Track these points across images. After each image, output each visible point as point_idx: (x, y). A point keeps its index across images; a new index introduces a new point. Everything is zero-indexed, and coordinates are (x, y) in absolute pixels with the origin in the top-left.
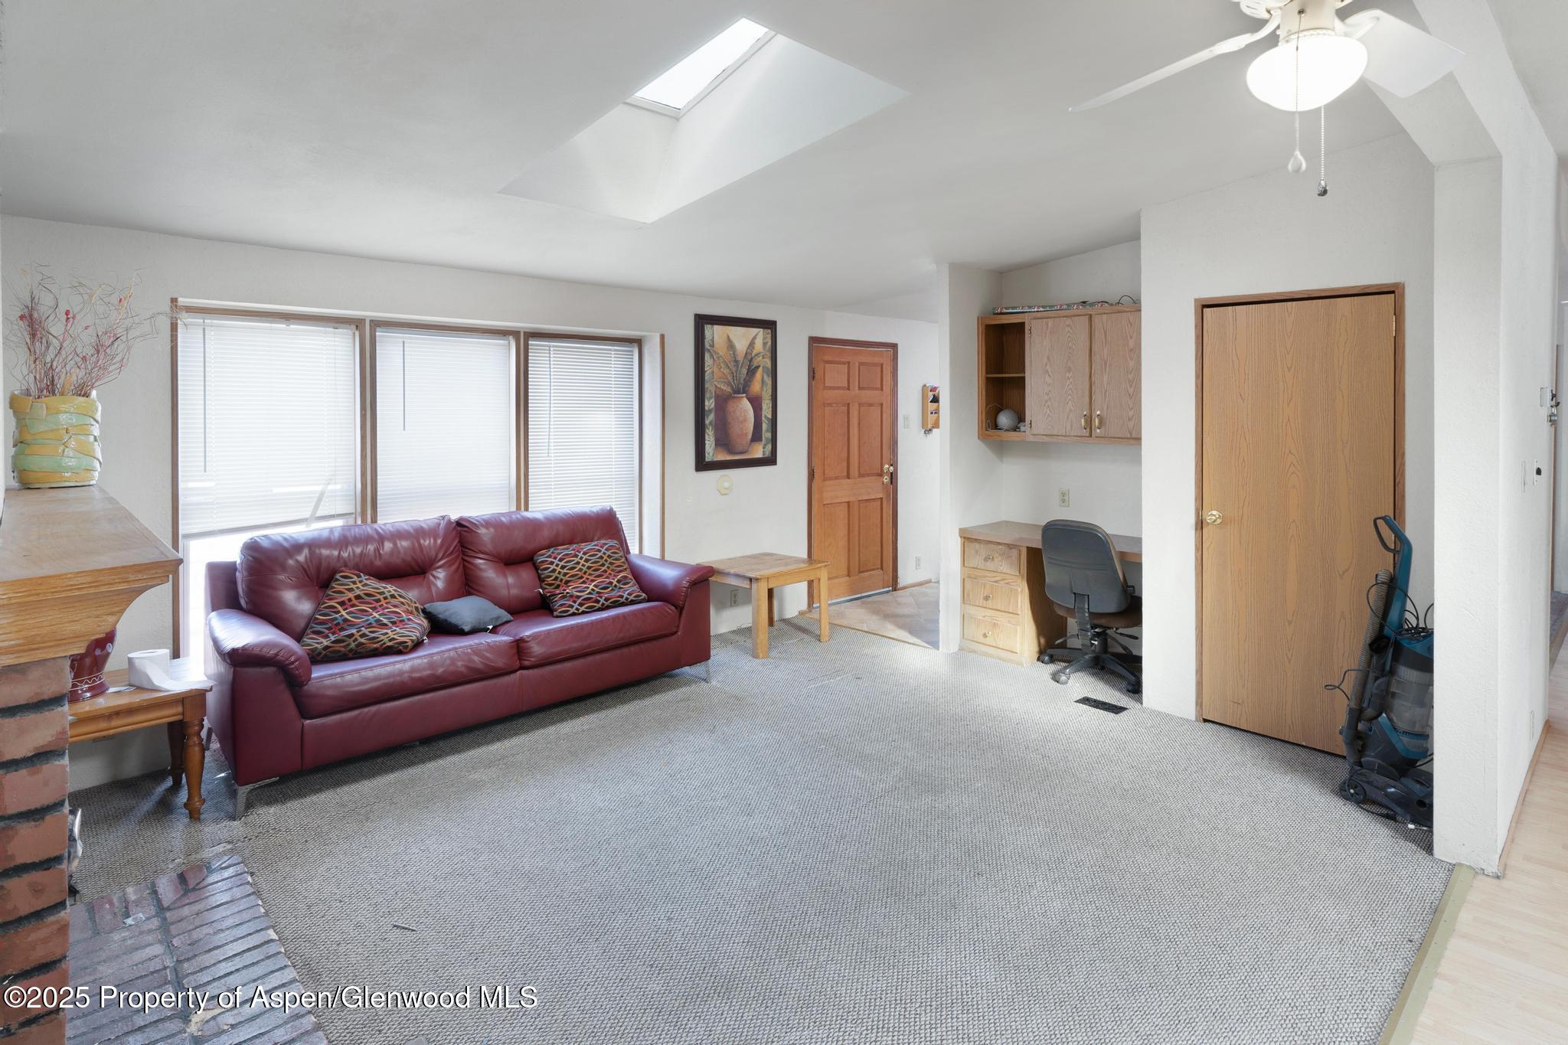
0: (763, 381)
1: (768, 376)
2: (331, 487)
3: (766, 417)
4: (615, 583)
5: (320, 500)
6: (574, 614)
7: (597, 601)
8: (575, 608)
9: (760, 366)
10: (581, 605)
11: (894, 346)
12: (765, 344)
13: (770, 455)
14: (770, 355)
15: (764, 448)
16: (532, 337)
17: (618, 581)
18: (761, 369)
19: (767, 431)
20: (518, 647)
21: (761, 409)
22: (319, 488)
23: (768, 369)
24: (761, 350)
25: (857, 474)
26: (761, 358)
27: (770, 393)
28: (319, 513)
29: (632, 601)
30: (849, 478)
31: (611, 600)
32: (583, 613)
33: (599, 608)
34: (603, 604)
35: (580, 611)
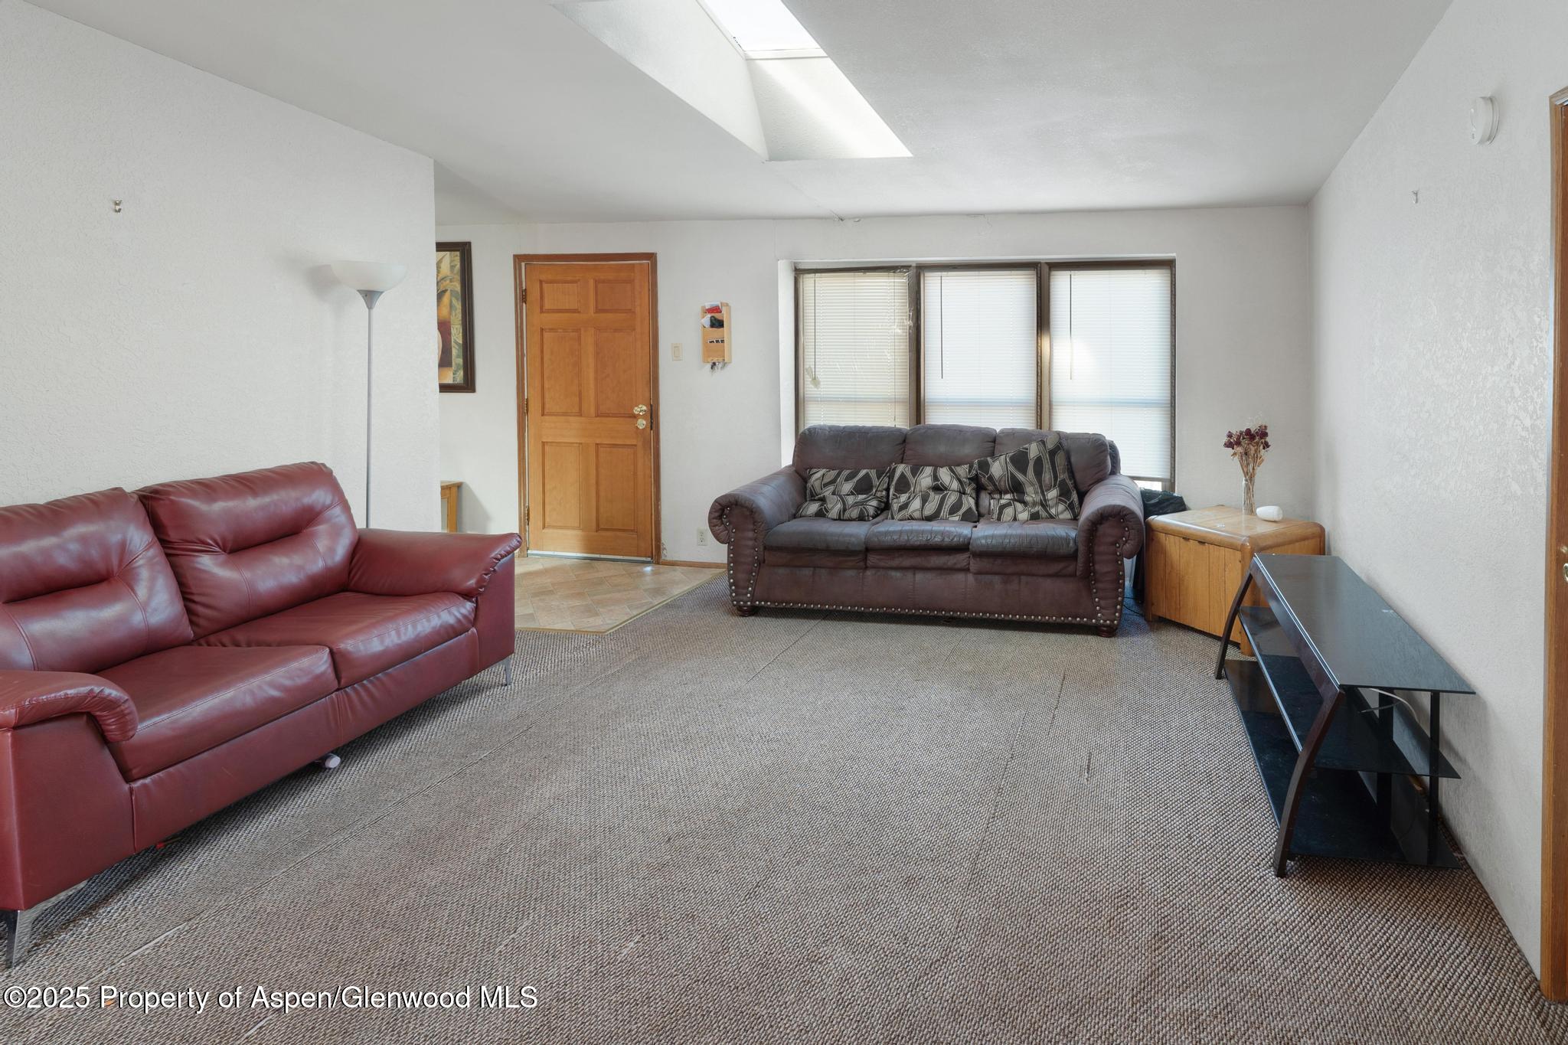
0: (451, 306)
1: (457, 300)
3: (456, 343)
9: (446, 290)
11: (651, 257)
12: (452, 267)
13: (462, 382)
14: (459, 278)
15: (454, 374)
18: (448, 294)
19: (458, 357)
21: (450, 334)
23: (457, 292)
24: (449, 273)
25: (592, 411)
26: (448, 282)
27: (460, 318)
30: (581, 416)
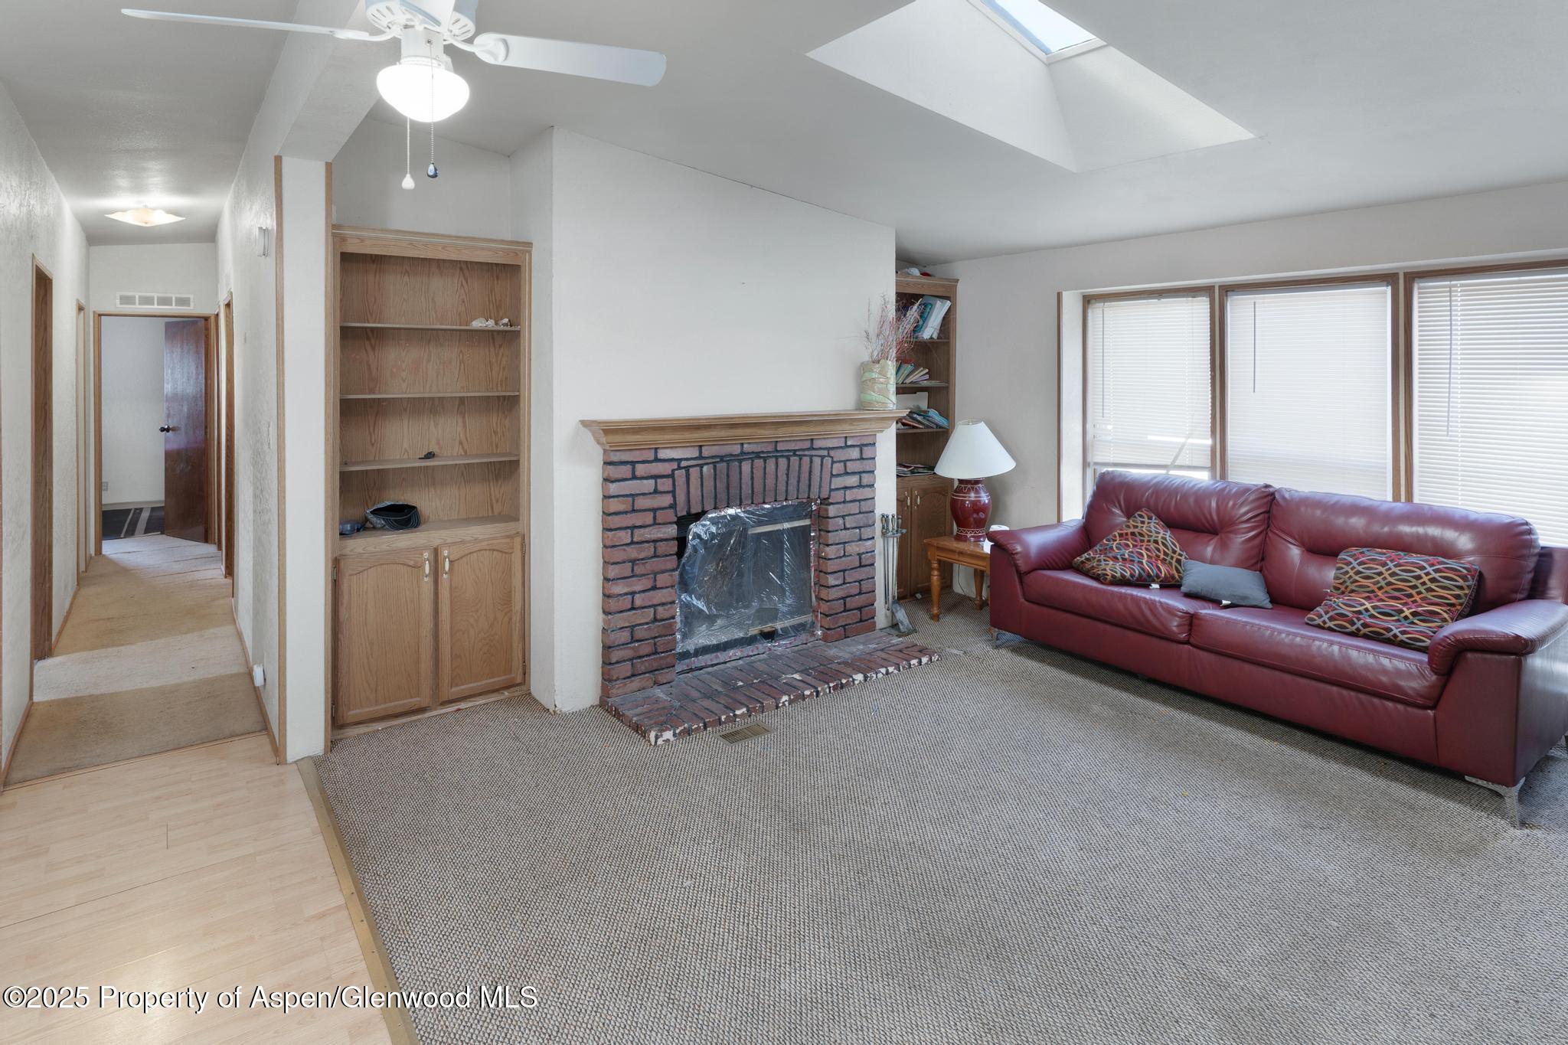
2: (1190, 441)
4: (1407, 613)
5: (1181, 450)
6: (1319, 627)
7: (1353, 624)
8: (1322, 619)
10: (1331, 619)
16: (1420, 277)
17: (1414, 614)
20: (1191, 625)
22: (1182, 440)
28: (1178, 463)
29: (1402, 641)
31: (1371, 629)
32: (1330, 629)
33: (1353, 632)
34: (1358, 630)
35: (1326, 626)
